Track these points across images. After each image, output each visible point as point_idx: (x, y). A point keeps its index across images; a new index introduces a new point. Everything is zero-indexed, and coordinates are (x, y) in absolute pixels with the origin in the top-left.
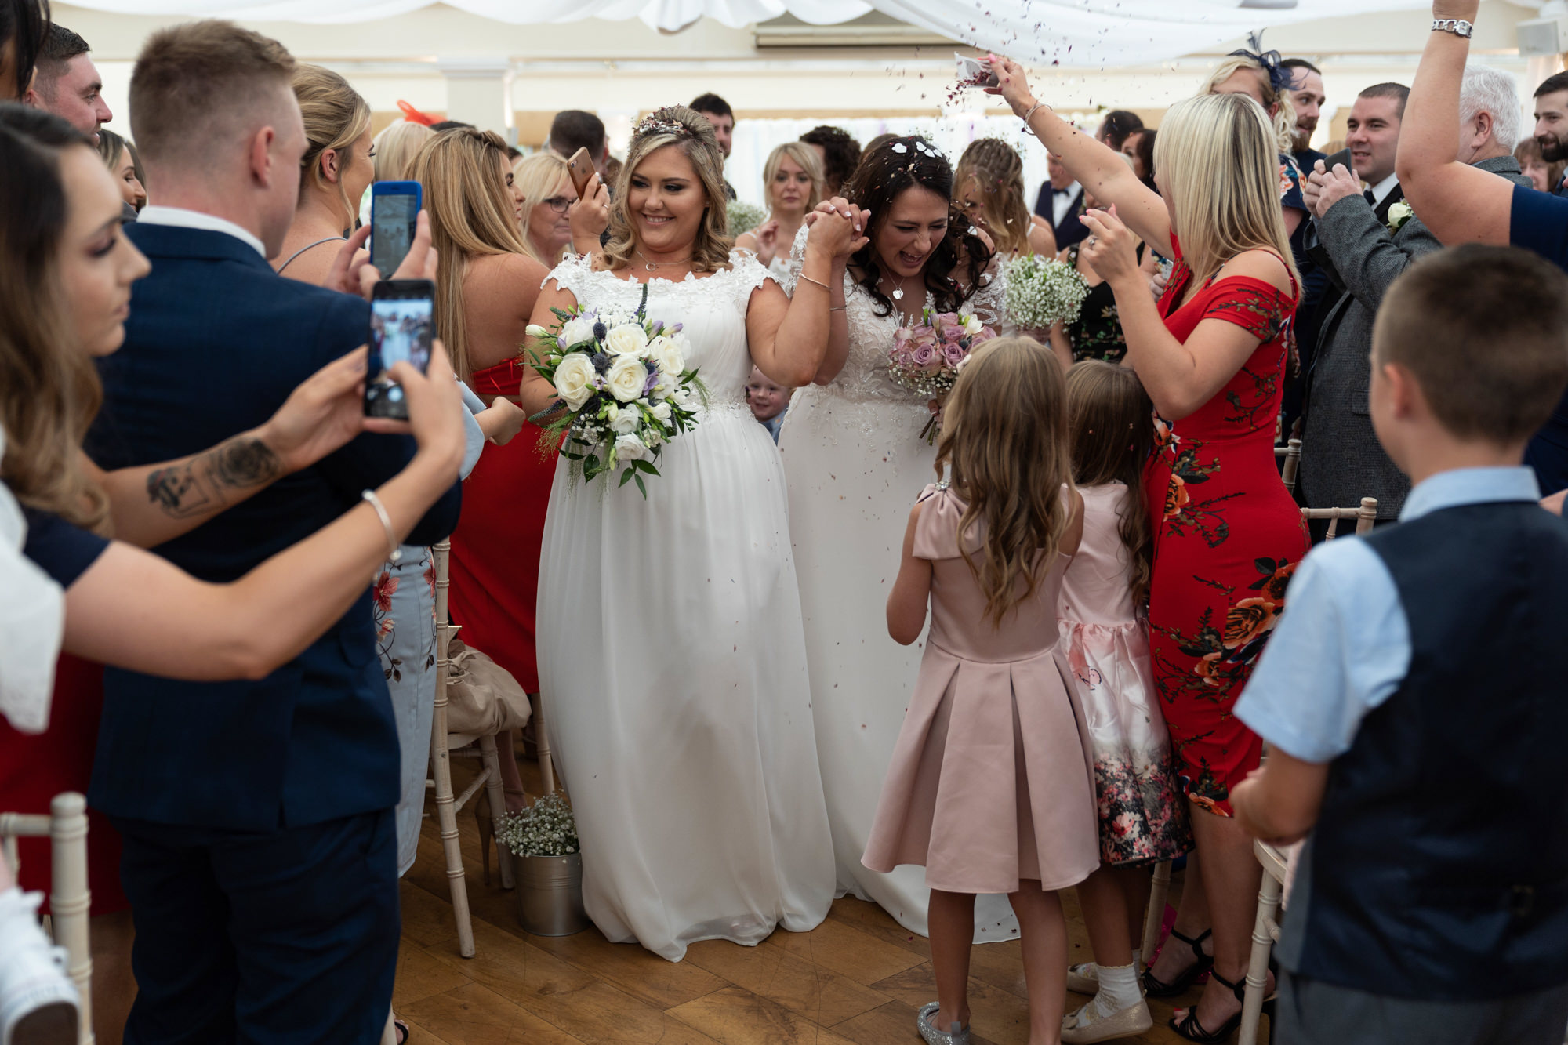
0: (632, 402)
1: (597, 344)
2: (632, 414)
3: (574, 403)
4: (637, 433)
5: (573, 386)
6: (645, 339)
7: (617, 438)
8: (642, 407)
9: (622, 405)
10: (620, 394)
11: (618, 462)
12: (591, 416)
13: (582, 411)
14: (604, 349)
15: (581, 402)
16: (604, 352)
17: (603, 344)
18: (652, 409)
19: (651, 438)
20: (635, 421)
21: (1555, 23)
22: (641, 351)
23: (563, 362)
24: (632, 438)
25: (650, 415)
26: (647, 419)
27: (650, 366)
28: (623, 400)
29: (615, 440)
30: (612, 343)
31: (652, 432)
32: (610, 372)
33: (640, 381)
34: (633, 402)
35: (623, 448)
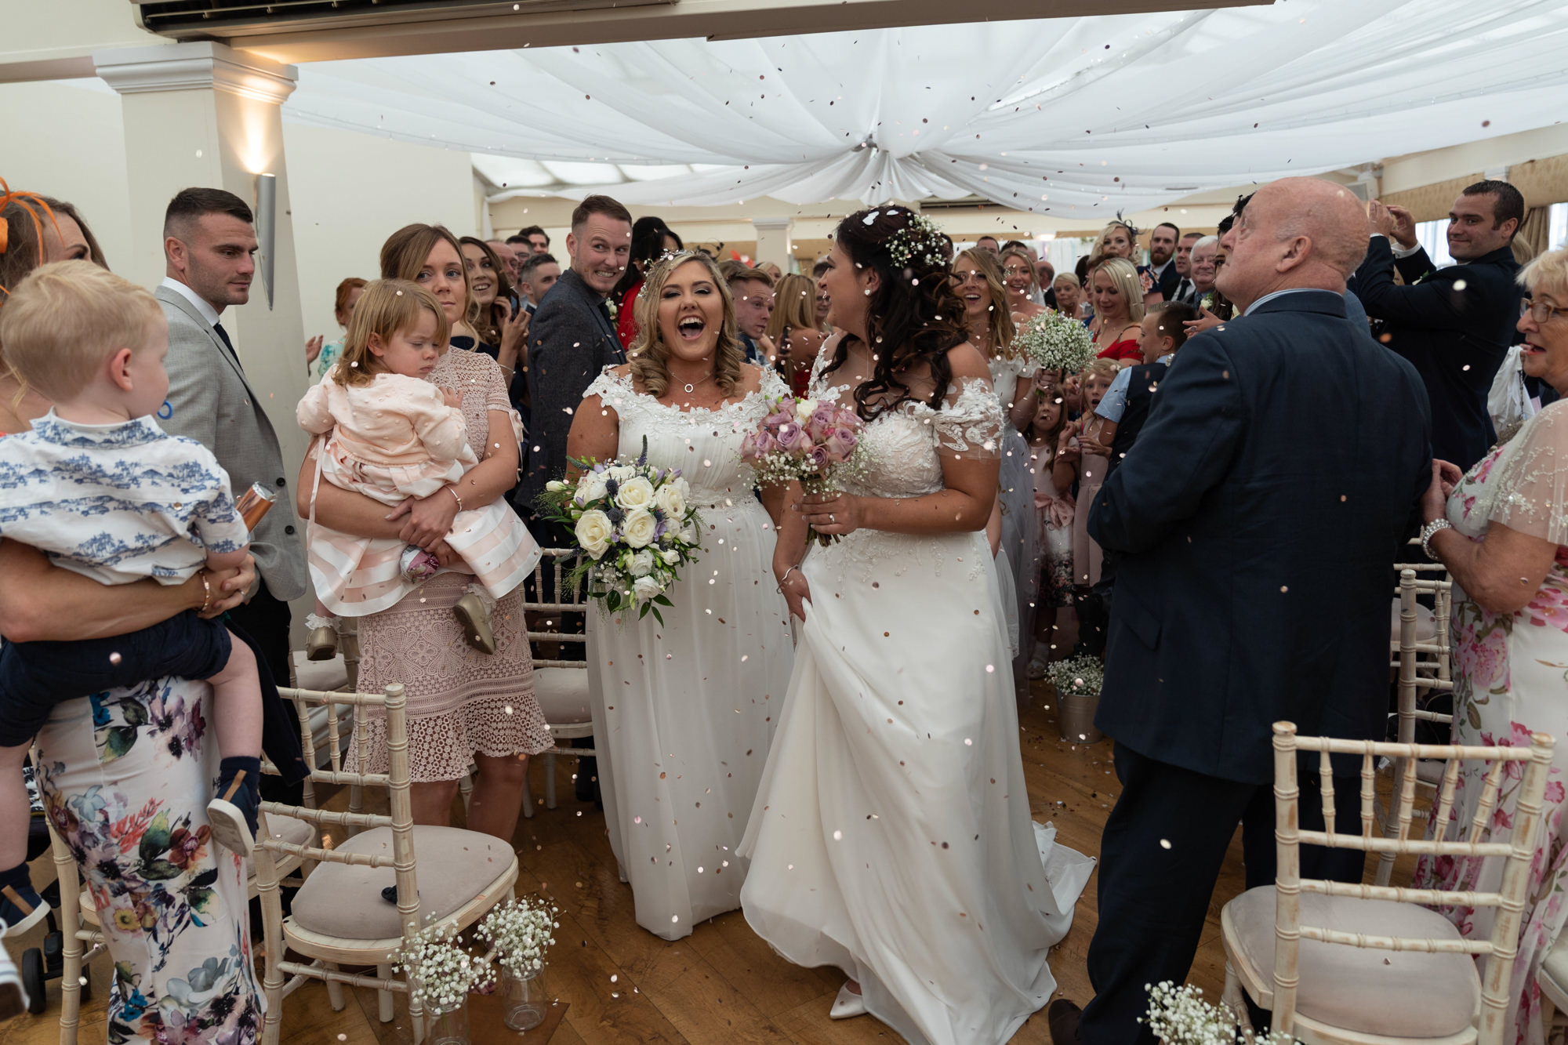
0: (643, 548)
1: (611, 500)
2: (646, 559)
3: (595, 553)
4: (652, 575)
5: (594, 538)
6: (650, 489)
7: (636, 581)
8: (654, 551)
9: (636, 551)
10: (635, 541)
11: (637, 601)
12: (610, 564)
13: (602, 561)
14: (618, 504)
15: (602, 552)
16: (619, 508)
17: (616, 500)
18: (663, 554)
19: (665, 580)
20: (650, 564)
21: (1365, 185)
22: (649, 502)
23: (583, 517)
24: (648, 581)
25: (661, 559)
26: (659, 563)
27: (658, 514)
28: (637, 547)
29: (633, 583)
30: (623, 498)
31: (665, 574)
32: (624, 524)
33: (651, 529)
34: (646, 547)
35: (641, 590)
